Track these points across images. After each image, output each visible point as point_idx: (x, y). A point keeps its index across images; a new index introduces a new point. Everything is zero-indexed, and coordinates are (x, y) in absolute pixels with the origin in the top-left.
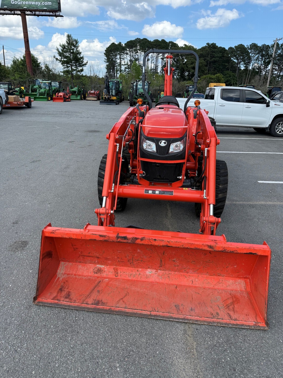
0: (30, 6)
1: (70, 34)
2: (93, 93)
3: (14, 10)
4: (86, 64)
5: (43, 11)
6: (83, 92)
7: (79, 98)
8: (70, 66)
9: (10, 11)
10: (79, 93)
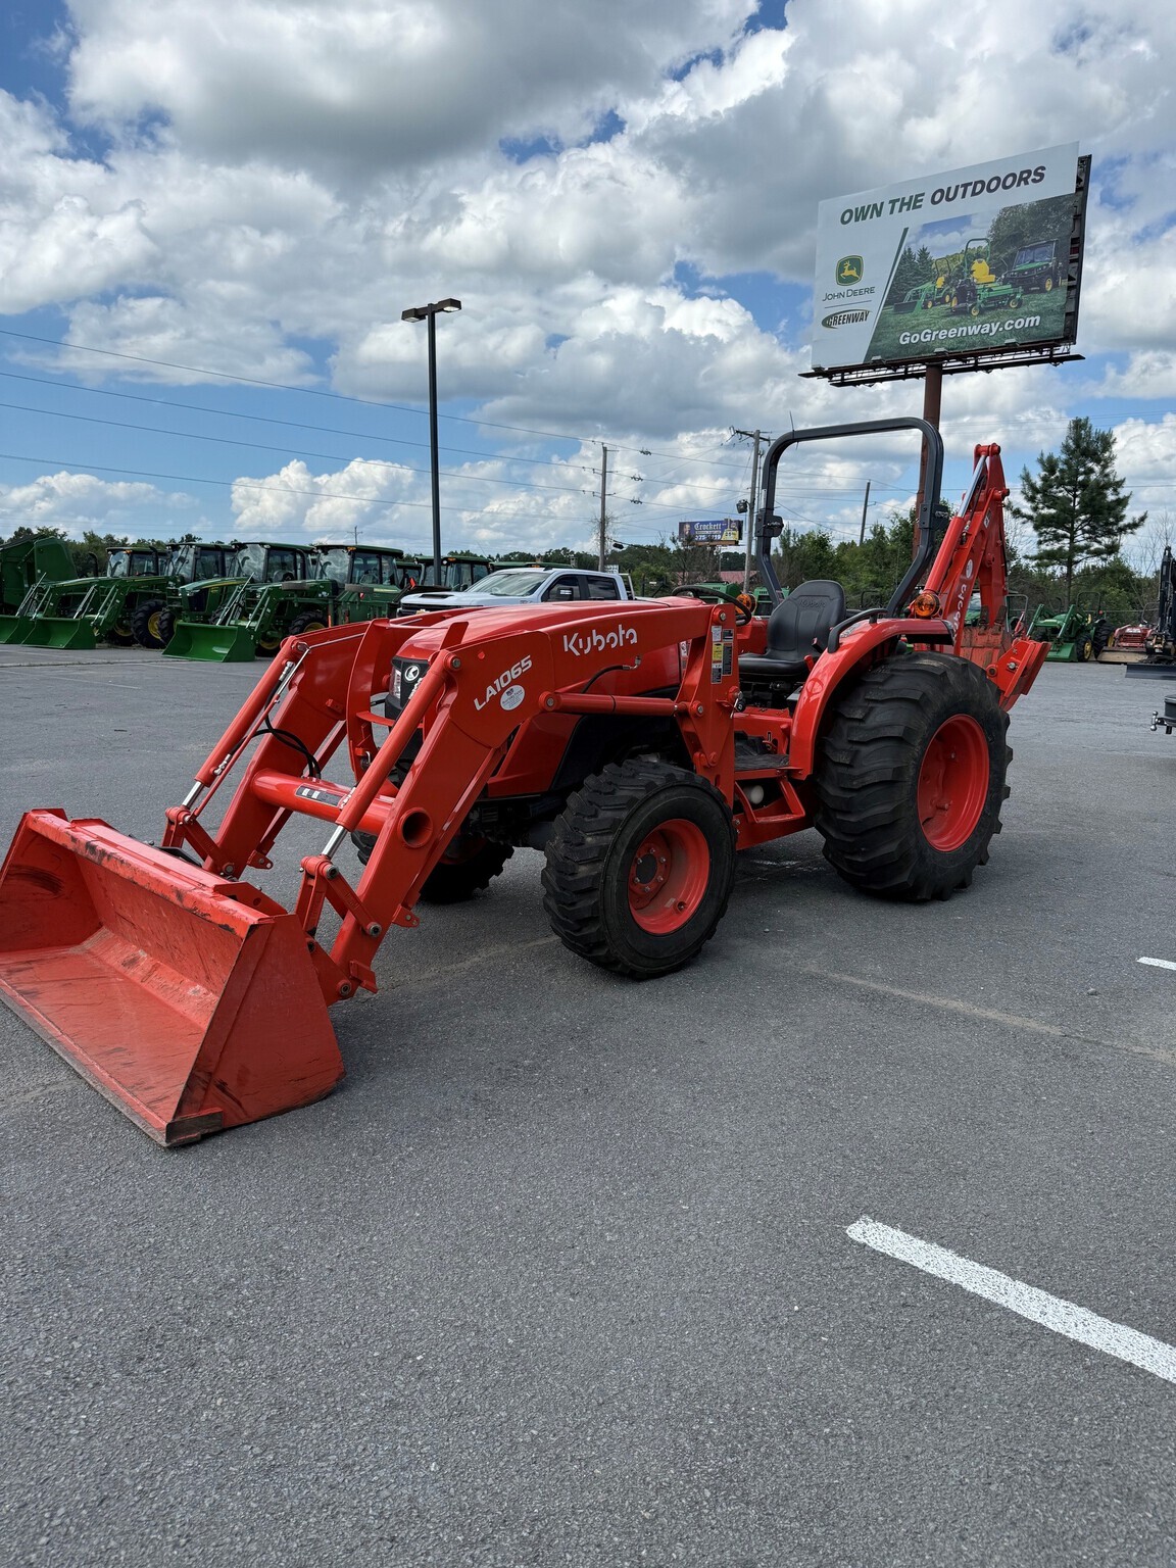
0: (961, 342)
1: (1083, 417)
2: (1136, 635)
3: (907, 363)
4: (1134, 525)
5: (1002, 350)
6: (1096, 633)
7: (1066, 653)
8: (1064, 536)
9: (889, 368)
10: (1075, 632)
